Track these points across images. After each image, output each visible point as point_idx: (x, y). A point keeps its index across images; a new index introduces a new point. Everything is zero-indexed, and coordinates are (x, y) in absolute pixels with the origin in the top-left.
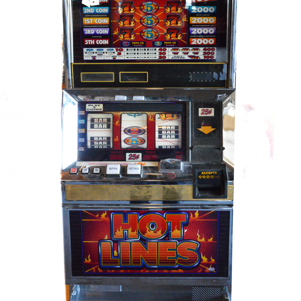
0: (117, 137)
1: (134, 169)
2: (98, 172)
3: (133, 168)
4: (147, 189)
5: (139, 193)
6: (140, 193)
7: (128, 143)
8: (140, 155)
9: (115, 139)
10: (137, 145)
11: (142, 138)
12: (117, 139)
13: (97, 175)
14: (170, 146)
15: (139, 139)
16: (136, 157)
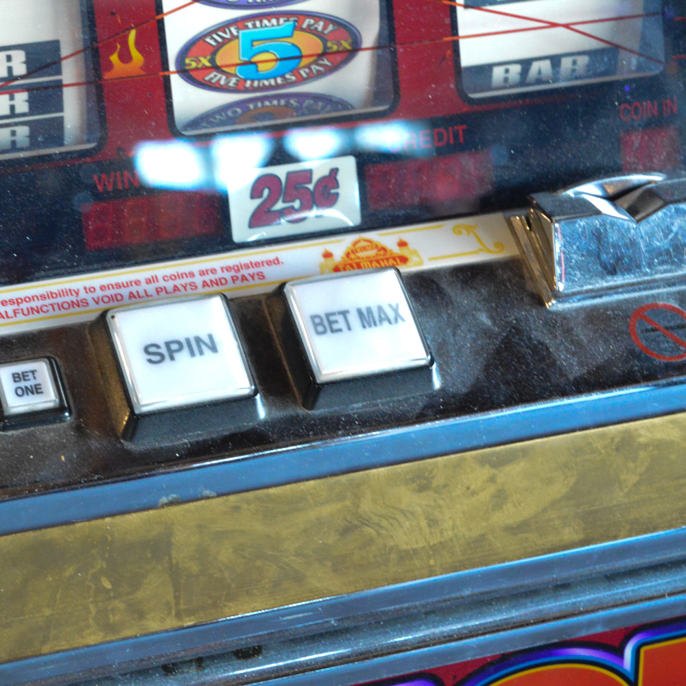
0: (132, 35)
1: (354, 319)
2: (48, 398)
3: (344, 313)
4: (492, 479)
5: (424, 523)
6: (433, 522)
7: (213, 76)
8: (340, 177)
9: (114, 58)
10: (288, 84)
11: (328, 19)
12: (136, 54)
13: (47, 433)
14: (555, 60)
15: (309, 30)
16: (312, 194)
